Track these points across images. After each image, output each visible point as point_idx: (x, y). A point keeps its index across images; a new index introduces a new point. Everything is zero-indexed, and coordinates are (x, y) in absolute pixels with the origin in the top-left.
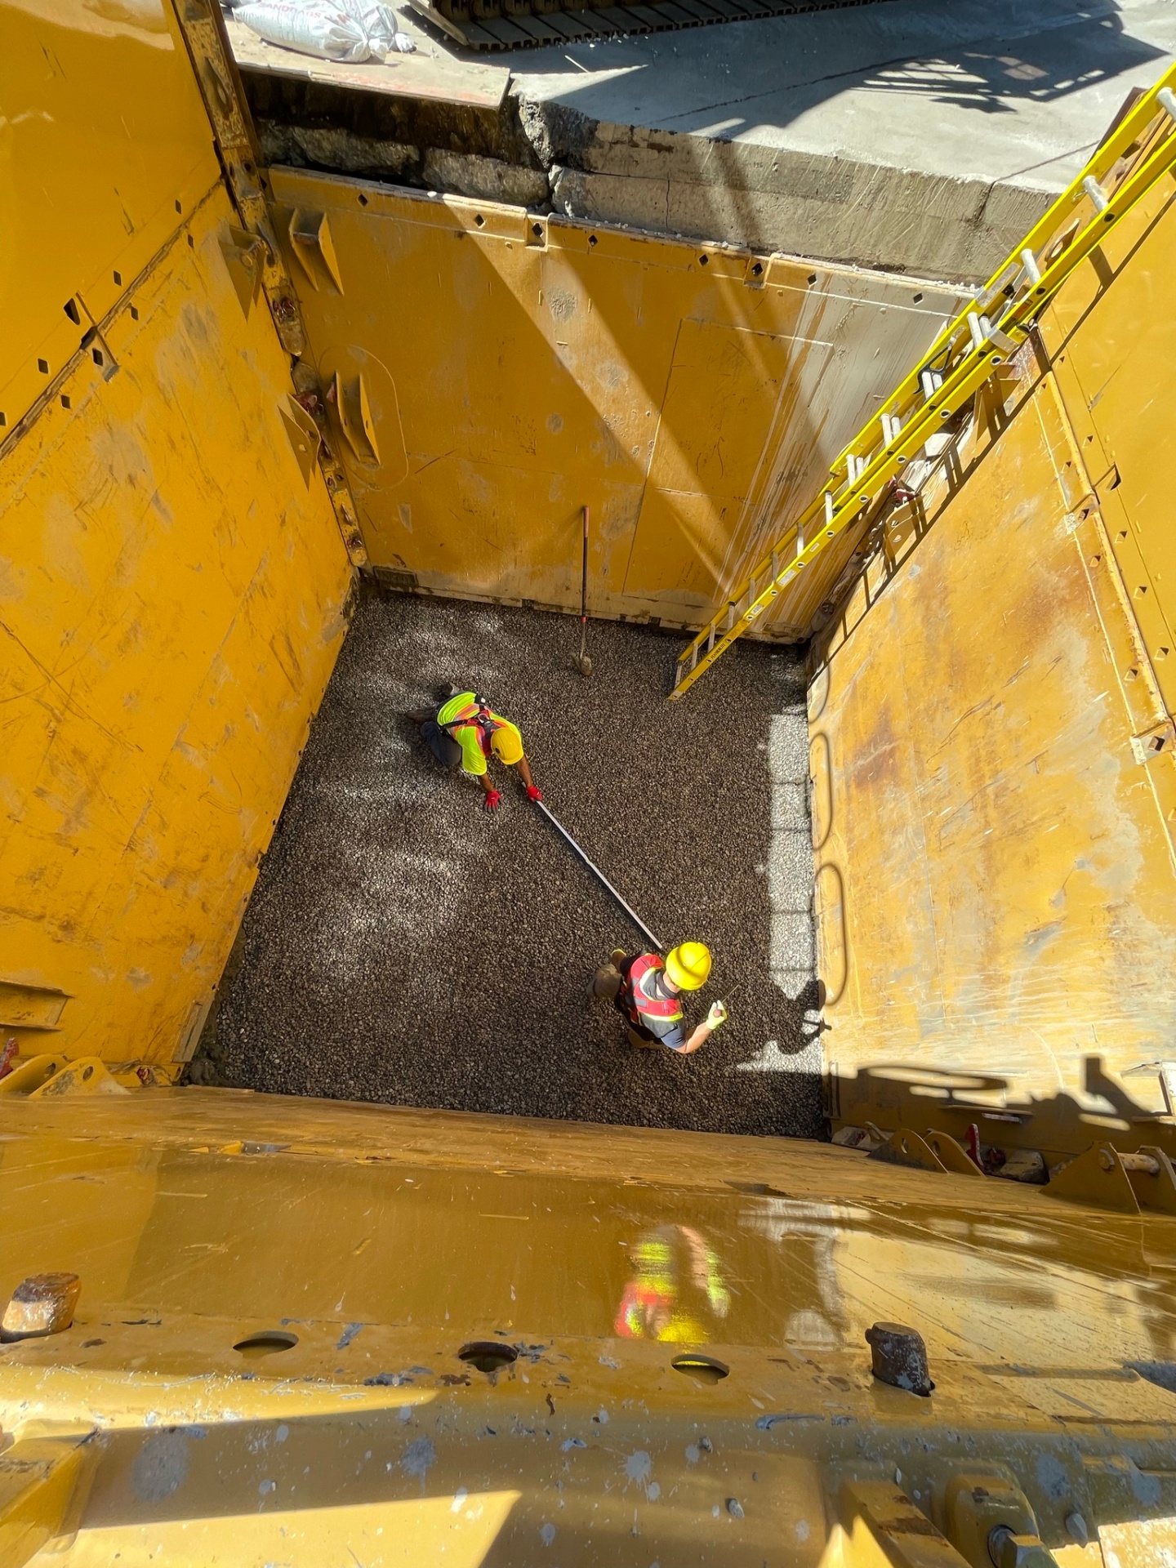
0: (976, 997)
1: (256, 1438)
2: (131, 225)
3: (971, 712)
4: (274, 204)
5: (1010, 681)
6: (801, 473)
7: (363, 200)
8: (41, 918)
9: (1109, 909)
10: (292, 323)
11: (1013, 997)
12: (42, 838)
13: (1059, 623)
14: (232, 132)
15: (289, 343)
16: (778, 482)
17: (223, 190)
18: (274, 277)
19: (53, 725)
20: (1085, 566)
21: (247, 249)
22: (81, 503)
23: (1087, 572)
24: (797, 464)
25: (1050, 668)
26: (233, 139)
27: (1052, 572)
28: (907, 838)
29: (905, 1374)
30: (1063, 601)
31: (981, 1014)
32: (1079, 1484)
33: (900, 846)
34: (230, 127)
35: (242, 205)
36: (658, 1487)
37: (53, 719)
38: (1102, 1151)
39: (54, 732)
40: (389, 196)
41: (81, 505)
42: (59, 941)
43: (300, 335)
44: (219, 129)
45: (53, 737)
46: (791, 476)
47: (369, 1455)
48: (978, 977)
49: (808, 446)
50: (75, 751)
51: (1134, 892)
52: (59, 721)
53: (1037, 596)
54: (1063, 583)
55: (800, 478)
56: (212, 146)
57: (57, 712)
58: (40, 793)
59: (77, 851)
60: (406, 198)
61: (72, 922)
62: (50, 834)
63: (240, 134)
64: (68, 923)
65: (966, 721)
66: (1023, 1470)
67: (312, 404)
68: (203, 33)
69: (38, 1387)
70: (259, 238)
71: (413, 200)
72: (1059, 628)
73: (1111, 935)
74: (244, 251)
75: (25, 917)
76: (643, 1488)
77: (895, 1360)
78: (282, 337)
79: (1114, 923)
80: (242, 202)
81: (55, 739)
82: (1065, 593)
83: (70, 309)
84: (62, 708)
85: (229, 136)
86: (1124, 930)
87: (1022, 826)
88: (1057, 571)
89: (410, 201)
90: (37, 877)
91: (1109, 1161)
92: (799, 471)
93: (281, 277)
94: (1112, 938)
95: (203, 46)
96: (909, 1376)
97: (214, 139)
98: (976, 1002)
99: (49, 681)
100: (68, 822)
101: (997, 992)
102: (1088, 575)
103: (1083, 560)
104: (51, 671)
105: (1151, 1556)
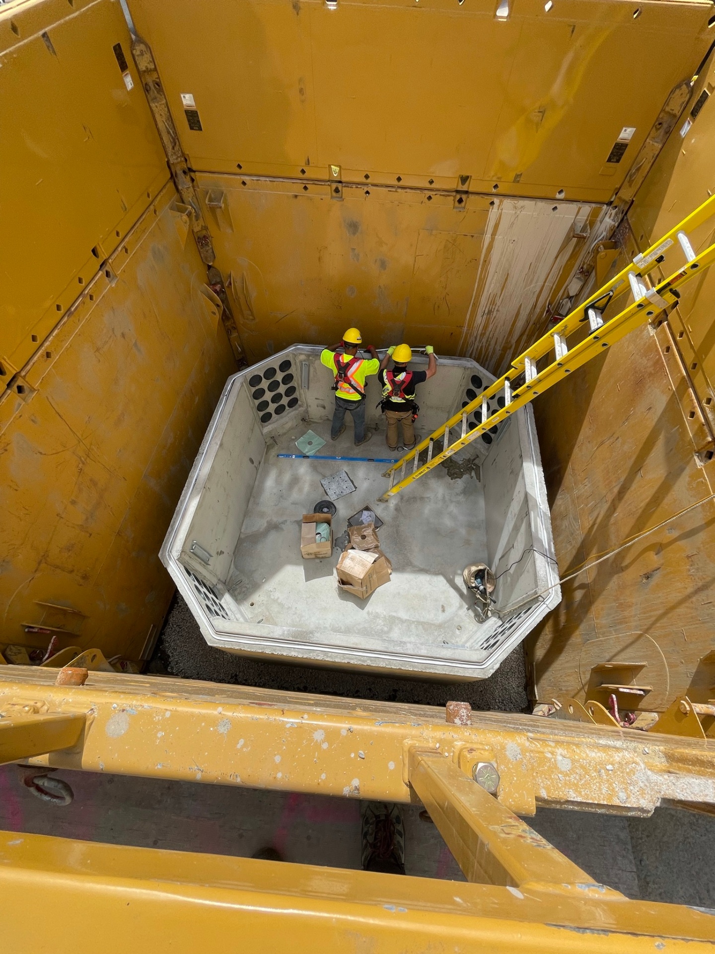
0: (614, 617)
1: (157, 715)
2: (125, 206)
3: (602, 443)
4: (199, 190)
5: (624, 423)
6: (495, 310)
7: (244, 183)
8: (72, 571)
9: (688, 557)
10: (208, 248)
11: (635, 615)
12: (74, 527)
13: (649, 387)
14: (176, 155)
15: (206, 258)
16: (482, 316)
17: (171, 184)
18: (198, 226)
19: (81, 465)
20: (661, 353)
21: (184, 213)
22: (98, 349)
23: (663, 357)
24: (493, 305)
25: (645, 414)
26: (177, 159)
27: (644, 358)
28: (570, 521)
29: (458, 718)
30: (650, 374)
31: (617, 628)
32: (527, 756)
33: (566, 527)
34: (175, 153)
35: (181, 191)
36: (327, 744)
37: (80, 462)
38: (682, 701)
39: (81, 469)
40: (258, 180)
41: (98, 350)
42: (81, 585)
43: (212, 254)
44: (169, 154)
45: (80, 472)
46: (490, 312)
47: (203, 724)
48: (614, 604)
49: (499, 295)
50: (91, 480)
51: (702, 545)
52: (83, 463)
53: (636, 372)
54: (650, 363)
55: (495, 313)
56: (166, 163)
57: (83, 459)
58: (73, 503)
59: (91, 535)
60: (267, 181)
61: (88, 575)
62: (78, 525)
63: (180, 156)
64: (86, 575)
65: (600, 449)
66: (499, 748)
67: (218, 290)
68: (161, 109)
69: (70, 694)
70: (190, 207)
71: (270, 181)
72: (649, 390)
73: (690, 573)
74: (183, 214)
75: (64, 571)
76: (321, 744)
77: (454, 713)
78: (202, 256)
79: (691, 565)
80: (182, 190)
81: (81, 473)
82: (651, 370)
83: (94, 252)
84: (85, 456)
85: (175, 157)
86: (698, 569)
87: (635, 510)
88: (646, 357)
89: (269, 182)
90: (70, 549)
91: (686, 708)
92: (494, 309)
93: (202, 226)
94: (691, 575)
95: (161, 115)
96: (459, 719)
97: (166, 160)
98: (614, 620)
99: (79, 442)
100: (87, 519)
101: (626, 613)
102: (663, 358)
103: (660, 350)
104: (80, 437)
105: (563, 792)
